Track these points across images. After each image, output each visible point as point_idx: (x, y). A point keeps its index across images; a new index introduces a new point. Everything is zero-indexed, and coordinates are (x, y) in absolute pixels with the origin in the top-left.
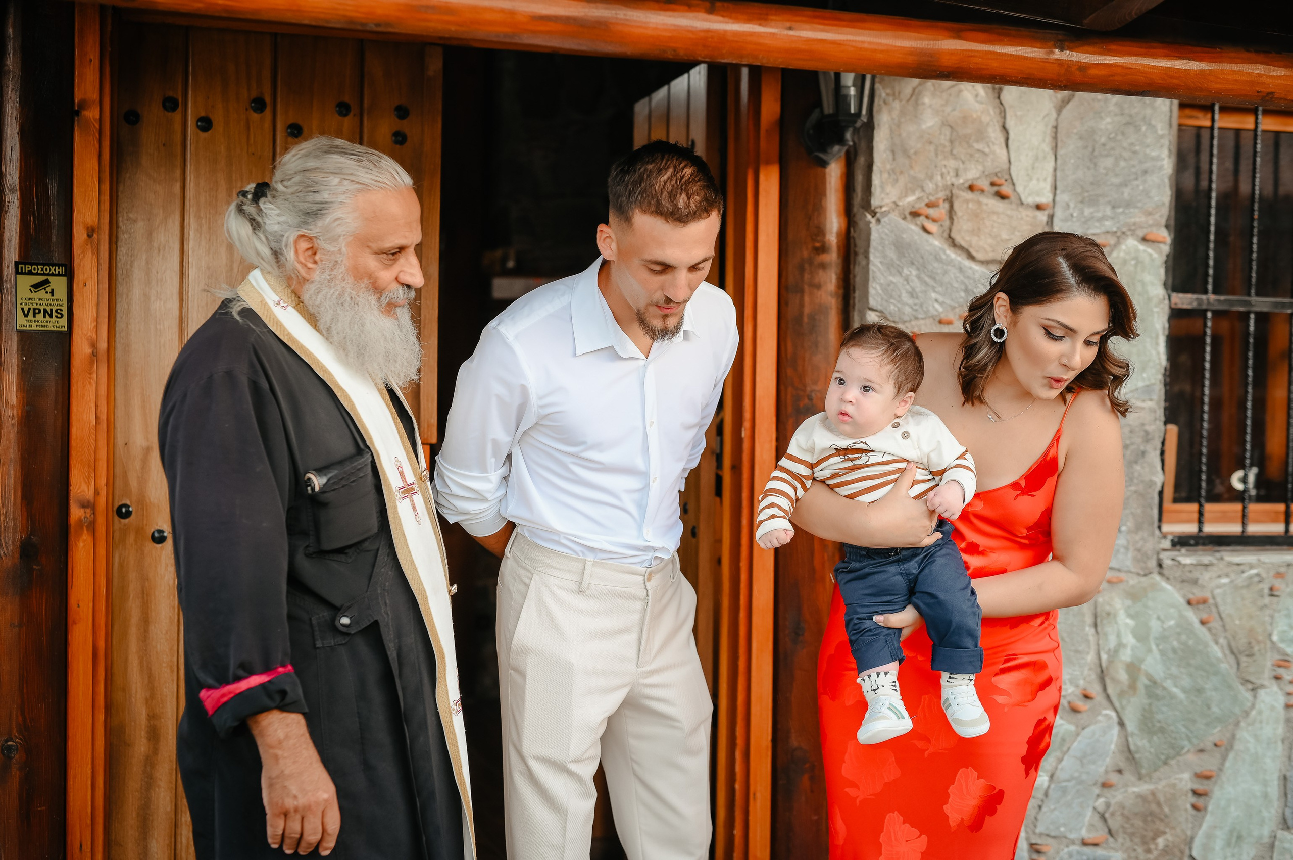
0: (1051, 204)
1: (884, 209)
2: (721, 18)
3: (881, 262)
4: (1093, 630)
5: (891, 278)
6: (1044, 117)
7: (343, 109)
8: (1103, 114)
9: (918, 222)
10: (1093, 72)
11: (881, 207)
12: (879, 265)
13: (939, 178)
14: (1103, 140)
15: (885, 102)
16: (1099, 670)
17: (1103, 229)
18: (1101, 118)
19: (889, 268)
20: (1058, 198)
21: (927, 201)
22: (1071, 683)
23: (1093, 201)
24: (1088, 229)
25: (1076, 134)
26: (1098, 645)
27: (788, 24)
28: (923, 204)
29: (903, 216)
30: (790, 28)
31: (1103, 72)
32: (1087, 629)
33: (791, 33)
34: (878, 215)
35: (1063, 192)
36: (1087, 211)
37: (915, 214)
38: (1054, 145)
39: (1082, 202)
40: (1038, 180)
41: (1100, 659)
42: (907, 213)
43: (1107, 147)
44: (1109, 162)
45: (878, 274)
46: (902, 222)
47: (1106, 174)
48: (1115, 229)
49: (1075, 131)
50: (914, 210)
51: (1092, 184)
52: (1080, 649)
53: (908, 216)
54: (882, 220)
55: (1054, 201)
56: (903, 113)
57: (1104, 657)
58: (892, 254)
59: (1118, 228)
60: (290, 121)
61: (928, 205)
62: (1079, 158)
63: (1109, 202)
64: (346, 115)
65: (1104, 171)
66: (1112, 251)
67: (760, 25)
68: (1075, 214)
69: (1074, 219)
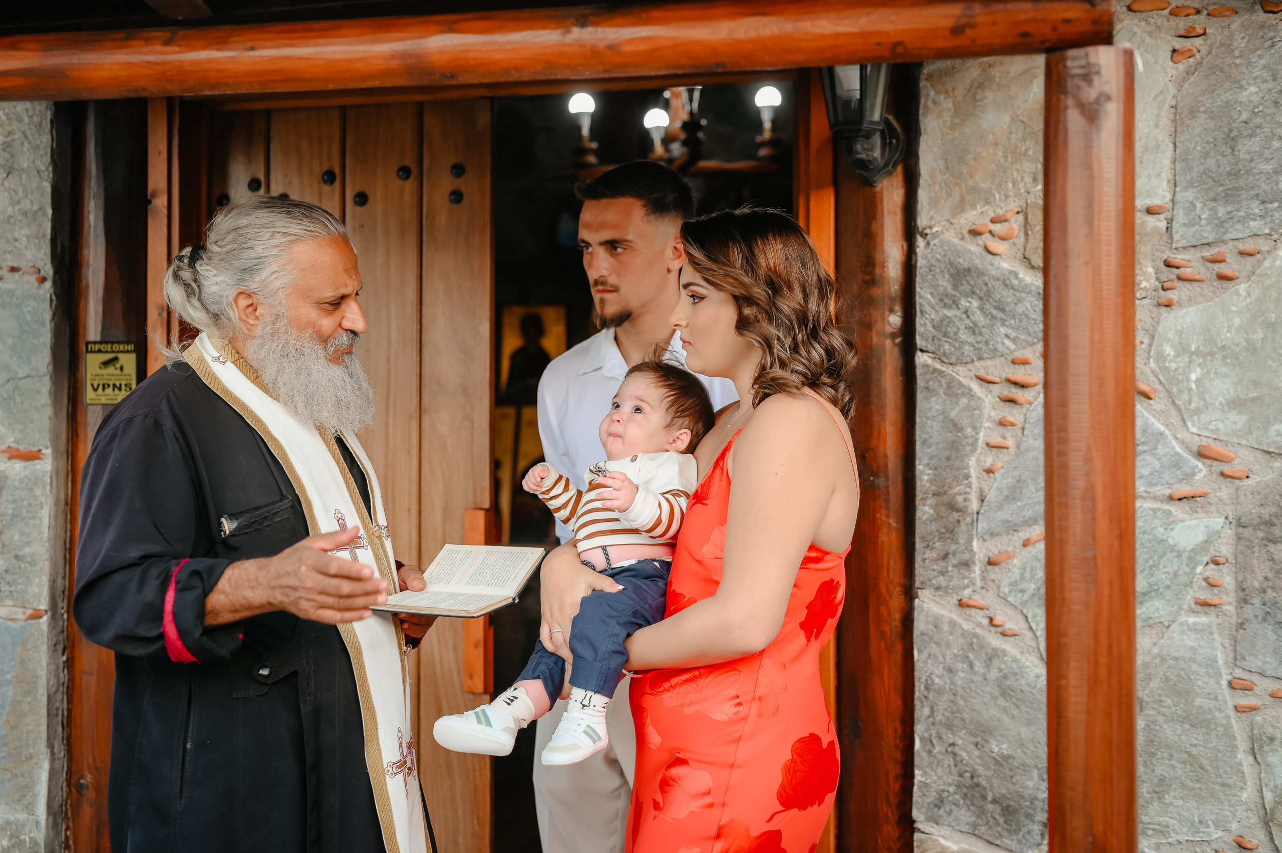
0: (1171, 204)
1: (934, 230)
2: (177, 49)
3: (931, 294)
4: (1251, 759)
5: (946, 312)
6: (1156, 96)
7: (404, 172)
8: (1243, 83)
9: (980, 242)
10: (628, 48)
11: (930, 227)
12: (929, 296)
13: (1010, 185)
14: (1244, 116)
15: (934, 102)
16: (1262, 812)
17: (1248, 232)
18: (1241, 87)
19: (941, 300)
20: (1178, 197)
21: (993, 215)
22: (1217, 826)
23: (1230, 196)
24: (1224, 233)
25: (1205, 112)
26: (1260, 779)
27: (250, 44)
28: (988, 220)
29: (960, 237)
30: (252, 49)
31: (642, 47)
32: (1240, 756)
33: (252, 53)
34: (929, 237)
35: (1185, 189)
36: (1221, 211)
37: (975, 233)
38: (1173, 129)
39: (1214, 200)
40: (1149, 176)
41: (1262, 798)
42: (965, 232)
43: (1251, 125)
44: (1254, 144)
45: (927, 308)
46: (961, 243)
47: (1252, 160)
48: (1267, 231)
49: (1202, 109)
50: (974, 227)
51: (1229, 174)
52: (1230, 781)
53: (966, 235)
54: (932, 243)
55: (1173, 200)
56: (957, 112)
57: (1269, 796)
58: (945, 283)
59: (1272, 229)
60: (357, 190)
61: (993, 221)
62: (1208, 143)
63: (1257, 195)
64: (407, 178)
65: (1248, 157)
66: (1265, 259)
67: (218, 50)
68: (1203, 217)
69: (1203, 222)
